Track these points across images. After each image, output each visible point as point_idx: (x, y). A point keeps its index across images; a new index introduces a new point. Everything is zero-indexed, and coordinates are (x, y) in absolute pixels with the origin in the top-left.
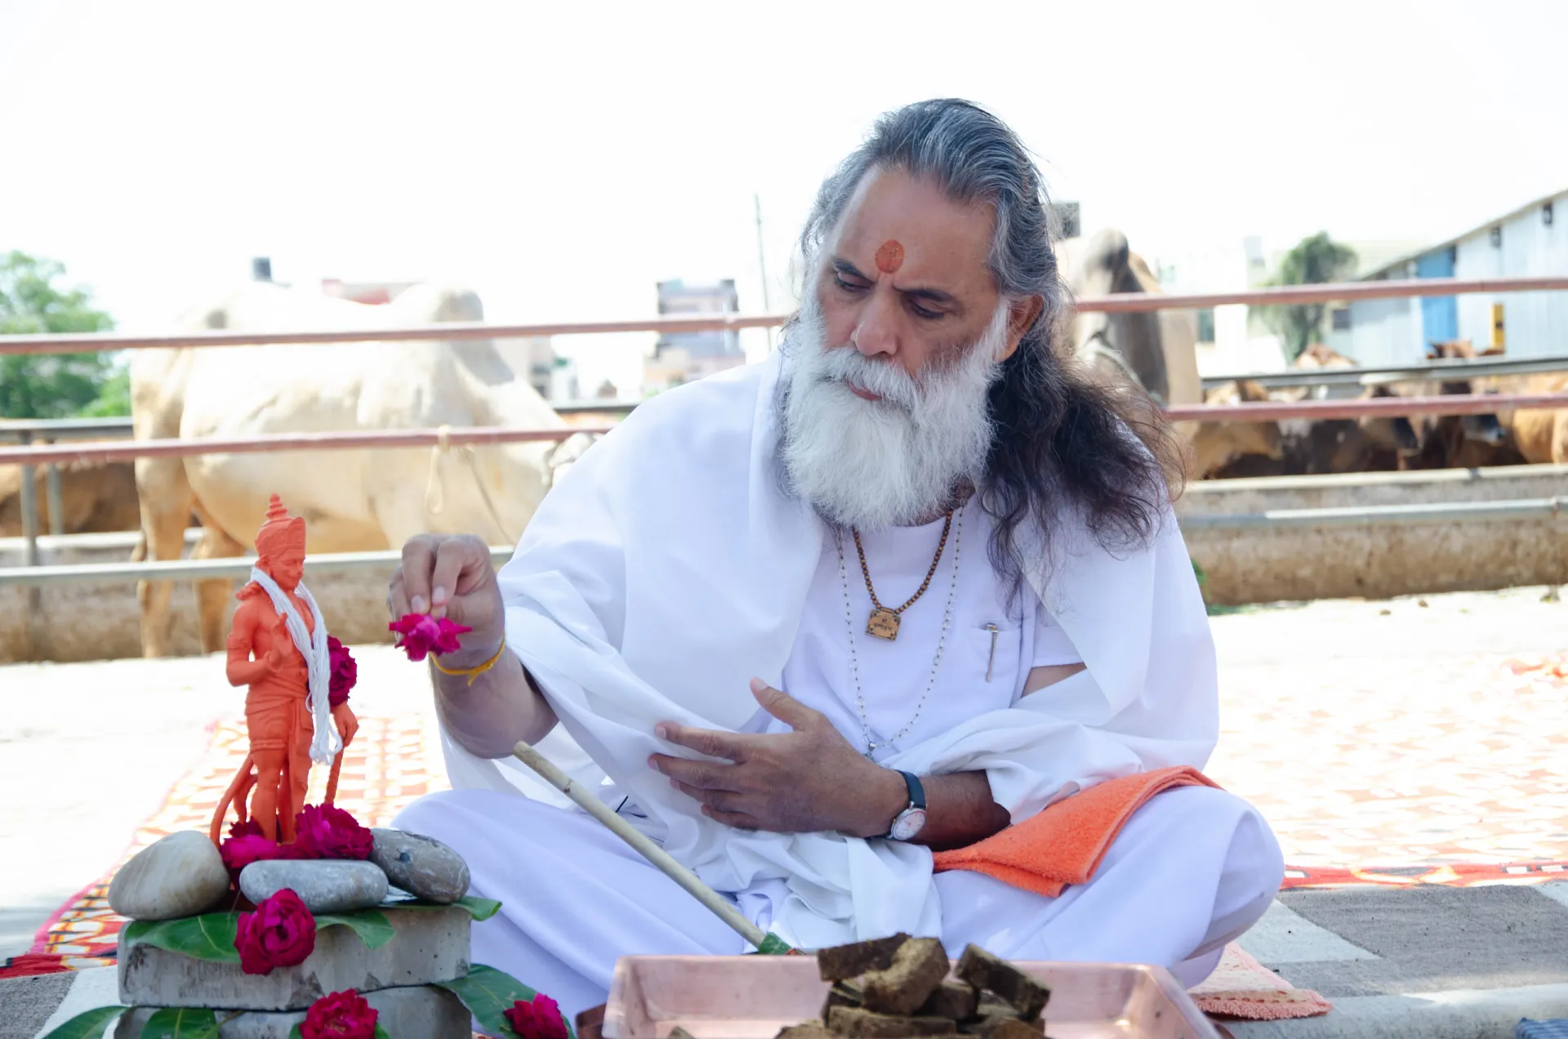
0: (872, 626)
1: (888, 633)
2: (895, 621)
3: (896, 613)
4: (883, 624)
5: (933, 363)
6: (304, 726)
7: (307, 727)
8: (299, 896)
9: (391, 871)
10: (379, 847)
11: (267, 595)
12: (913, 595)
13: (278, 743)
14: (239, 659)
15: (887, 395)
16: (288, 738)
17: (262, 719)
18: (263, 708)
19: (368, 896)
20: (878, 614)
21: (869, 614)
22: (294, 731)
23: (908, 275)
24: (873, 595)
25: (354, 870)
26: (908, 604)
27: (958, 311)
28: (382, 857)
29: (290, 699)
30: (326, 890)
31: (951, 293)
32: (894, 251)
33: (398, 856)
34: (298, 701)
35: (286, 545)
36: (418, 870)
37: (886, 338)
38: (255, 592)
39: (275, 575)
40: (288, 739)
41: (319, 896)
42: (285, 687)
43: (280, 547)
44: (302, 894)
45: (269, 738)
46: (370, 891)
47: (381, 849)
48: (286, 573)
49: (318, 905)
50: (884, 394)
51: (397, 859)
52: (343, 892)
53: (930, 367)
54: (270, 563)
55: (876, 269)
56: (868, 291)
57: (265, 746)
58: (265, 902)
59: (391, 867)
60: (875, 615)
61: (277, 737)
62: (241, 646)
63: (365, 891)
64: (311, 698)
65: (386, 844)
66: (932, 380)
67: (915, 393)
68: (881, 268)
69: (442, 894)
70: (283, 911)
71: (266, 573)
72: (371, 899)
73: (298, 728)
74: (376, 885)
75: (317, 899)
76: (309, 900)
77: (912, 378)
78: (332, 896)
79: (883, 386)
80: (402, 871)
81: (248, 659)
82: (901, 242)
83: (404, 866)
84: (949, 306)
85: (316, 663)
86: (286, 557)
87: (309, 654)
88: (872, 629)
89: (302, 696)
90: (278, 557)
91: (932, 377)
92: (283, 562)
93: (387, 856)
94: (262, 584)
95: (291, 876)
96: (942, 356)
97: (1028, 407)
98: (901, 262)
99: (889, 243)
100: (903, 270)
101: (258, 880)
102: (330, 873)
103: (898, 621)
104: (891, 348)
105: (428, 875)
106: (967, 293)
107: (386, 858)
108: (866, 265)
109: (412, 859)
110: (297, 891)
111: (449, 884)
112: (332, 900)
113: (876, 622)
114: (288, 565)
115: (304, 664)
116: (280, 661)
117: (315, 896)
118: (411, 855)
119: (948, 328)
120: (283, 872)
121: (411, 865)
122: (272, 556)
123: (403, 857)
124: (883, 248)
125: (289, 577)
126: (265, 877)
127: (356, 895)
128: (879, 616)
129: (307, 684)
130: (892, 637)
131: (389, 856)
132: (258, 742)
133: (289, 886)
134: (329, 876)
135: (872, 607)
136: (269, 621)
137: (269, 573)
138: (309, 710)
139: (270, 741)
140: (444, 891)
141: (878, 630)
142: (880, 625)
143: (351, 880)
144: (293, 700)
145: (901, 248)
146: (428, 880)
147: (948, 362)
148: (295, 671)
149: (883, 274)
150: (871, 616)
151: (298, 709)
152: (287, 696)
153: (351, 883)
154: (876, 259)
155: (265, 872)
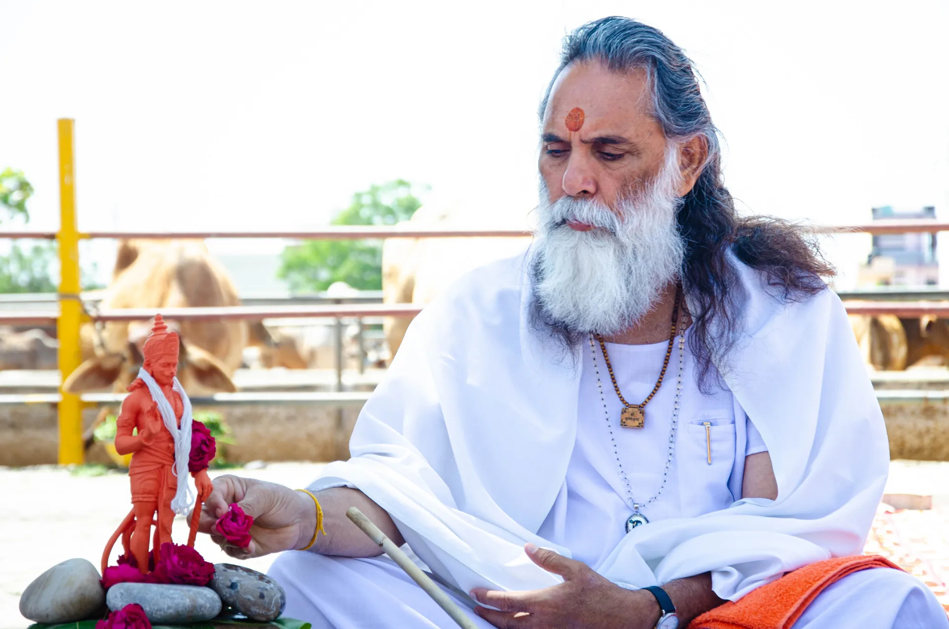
0: (624, 420)
1: (636, 423)
2: (640, 413)
3: (641, 407)
4: (632, 417)
5: (624, 195)
6: (170, 486)
7: (173, 487)
8: (144, 609)
9: (224, 595)
10: (217, 577)
11: (147, 387)
12: (651, 392)
13: (151, 497)
14: (125, 434)
15: (594, 222)
16: (158, 493)
17: (140, 479)
18: (141, 471)
19: (201, 613)
20: (627, 410)
21: (620, 412)
22: (163, 489)
23: (590, 130)
24: (621, 397)
25: (191, 593)
26: (649, 399)
27: (634, 152)
28: (218, 585)
29: (160, 465)
30: (166, 606)
31: (625, 136)
32: (577, 116)
33: (229, 584)
34: (166, 467)
35: (162, 352)
36: (242, 595)
37: (585, 181)
38: (139, 386)
39: (155, 374)
40: (158, 495)
41: (160, 610)
42: (157, 456)
43: (158, 353)
44: (147, 608)
45: (144, 493)
46: (203, 609)
47: (218, 579)
48: (162, 373)
49: (159, 617)
50: (592, 223)
51: (228, 587)
52: (180, 609)
53: (623, 198)
54: (152, 365)
55: (568, 131)
56: (568, 153)
57: (140, 499)
58: (116, 612)
59: (224, 593)
60: (625, 412)
61: (149, 493)
62: (125, 425)
63: (198, 609)
64: (175, 466)
65: (222, 576)
66: (627, 208)
67: (615, 220)
68: (571, 129)
69: (259, 614)
70: (128, 620)
71: (149, 372)
72: (203, 615)
73: (165, 488)
74: (208, 605)
75: (158, 613)
76: (152, 613)
77: (612, 210)
78: (171, 611)
79: (590, 216)
80: (231, 596)
81: (131, 434)
82: (581, 107)
83: (233, 592)
84: (625, 147)
85: (181, 439)
86: (162, 361)
87: (175, 432)
88: (624, 422)
89: (169, 463)
90: (157, 361)
91: (625, 204)
92: (160, 365)
93: (221, 584)
94: (145, 380)
95: (140, 595)
96: (630, 188)
97: (709, 229)
98: (583, 122)
99: (573, 111)
100: (585, 126)
101: (116, 597)
102: (172, 594)
103: (643, 413)
104: (591, 188)
105: (249, 600)
106: (637, 136)
107: (220, 585)
108: (562, 132)
109: (239, 587)
110: (143, 606)
111: (264, 608)
112: (170, 614)
113: (627, 416)
114: (164, 366)
115: (172, 440)
116: (150, 437)
117: (157, 611)
118: (239, 584)
119: (629, 166)
120: (135, 592)
121: (238, 592)
122: (153, 360)
123: (233, 586)
124: (570, 115)
125: (164, 375)
126: (122, 594)
127: (192, 612)
128: (629, 412)
129: (174, 455)
130: (641, 426)
131: (223, 584)
132: (136, 496)
133: (138, 602)
134: (170, 596)
135: (621, 406)
136: (146, 406)
137: (151, 372)
138: (175, 474)
139: (146, 495)
140: (261, 612)
141: (629, 422)
142: (630, 419)
143: (188, 600)
144: (163, 466)
145: (581, 111)
146: (248, 603)
147: (636, 192)
148: (164, 445)
149: (573, 133)
150: (622, 413)
151: (166, 474)
152: (159, 463)
153: (187, 602)
154: (567, 124)
155: (122, 591)
